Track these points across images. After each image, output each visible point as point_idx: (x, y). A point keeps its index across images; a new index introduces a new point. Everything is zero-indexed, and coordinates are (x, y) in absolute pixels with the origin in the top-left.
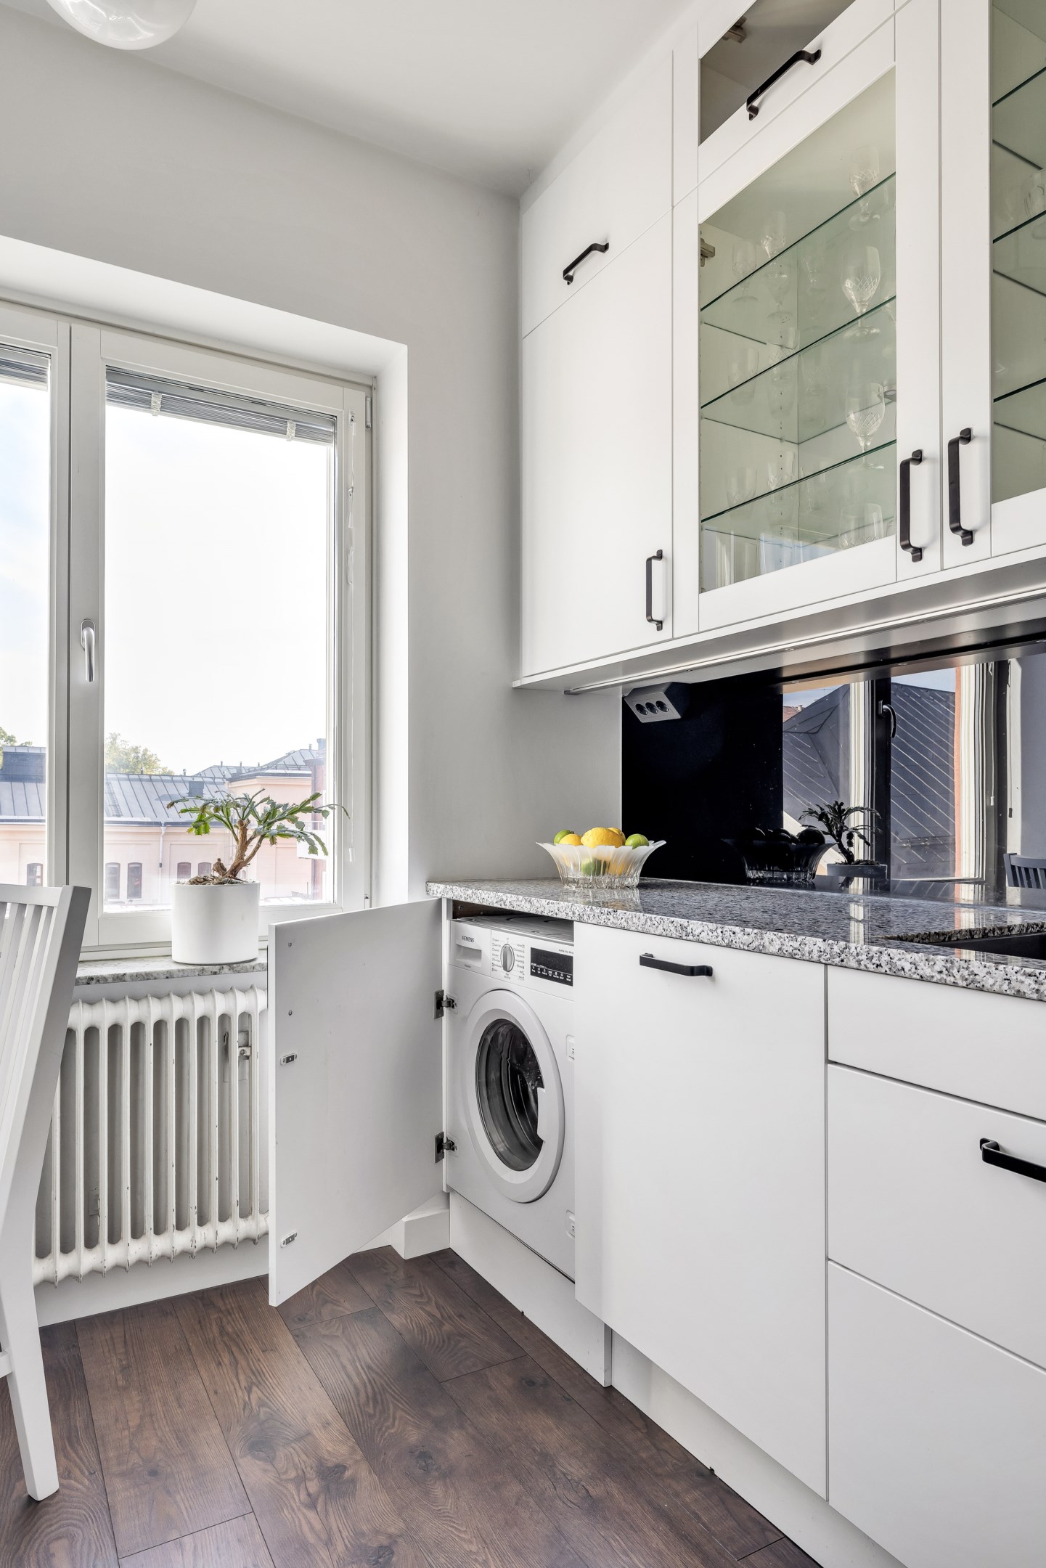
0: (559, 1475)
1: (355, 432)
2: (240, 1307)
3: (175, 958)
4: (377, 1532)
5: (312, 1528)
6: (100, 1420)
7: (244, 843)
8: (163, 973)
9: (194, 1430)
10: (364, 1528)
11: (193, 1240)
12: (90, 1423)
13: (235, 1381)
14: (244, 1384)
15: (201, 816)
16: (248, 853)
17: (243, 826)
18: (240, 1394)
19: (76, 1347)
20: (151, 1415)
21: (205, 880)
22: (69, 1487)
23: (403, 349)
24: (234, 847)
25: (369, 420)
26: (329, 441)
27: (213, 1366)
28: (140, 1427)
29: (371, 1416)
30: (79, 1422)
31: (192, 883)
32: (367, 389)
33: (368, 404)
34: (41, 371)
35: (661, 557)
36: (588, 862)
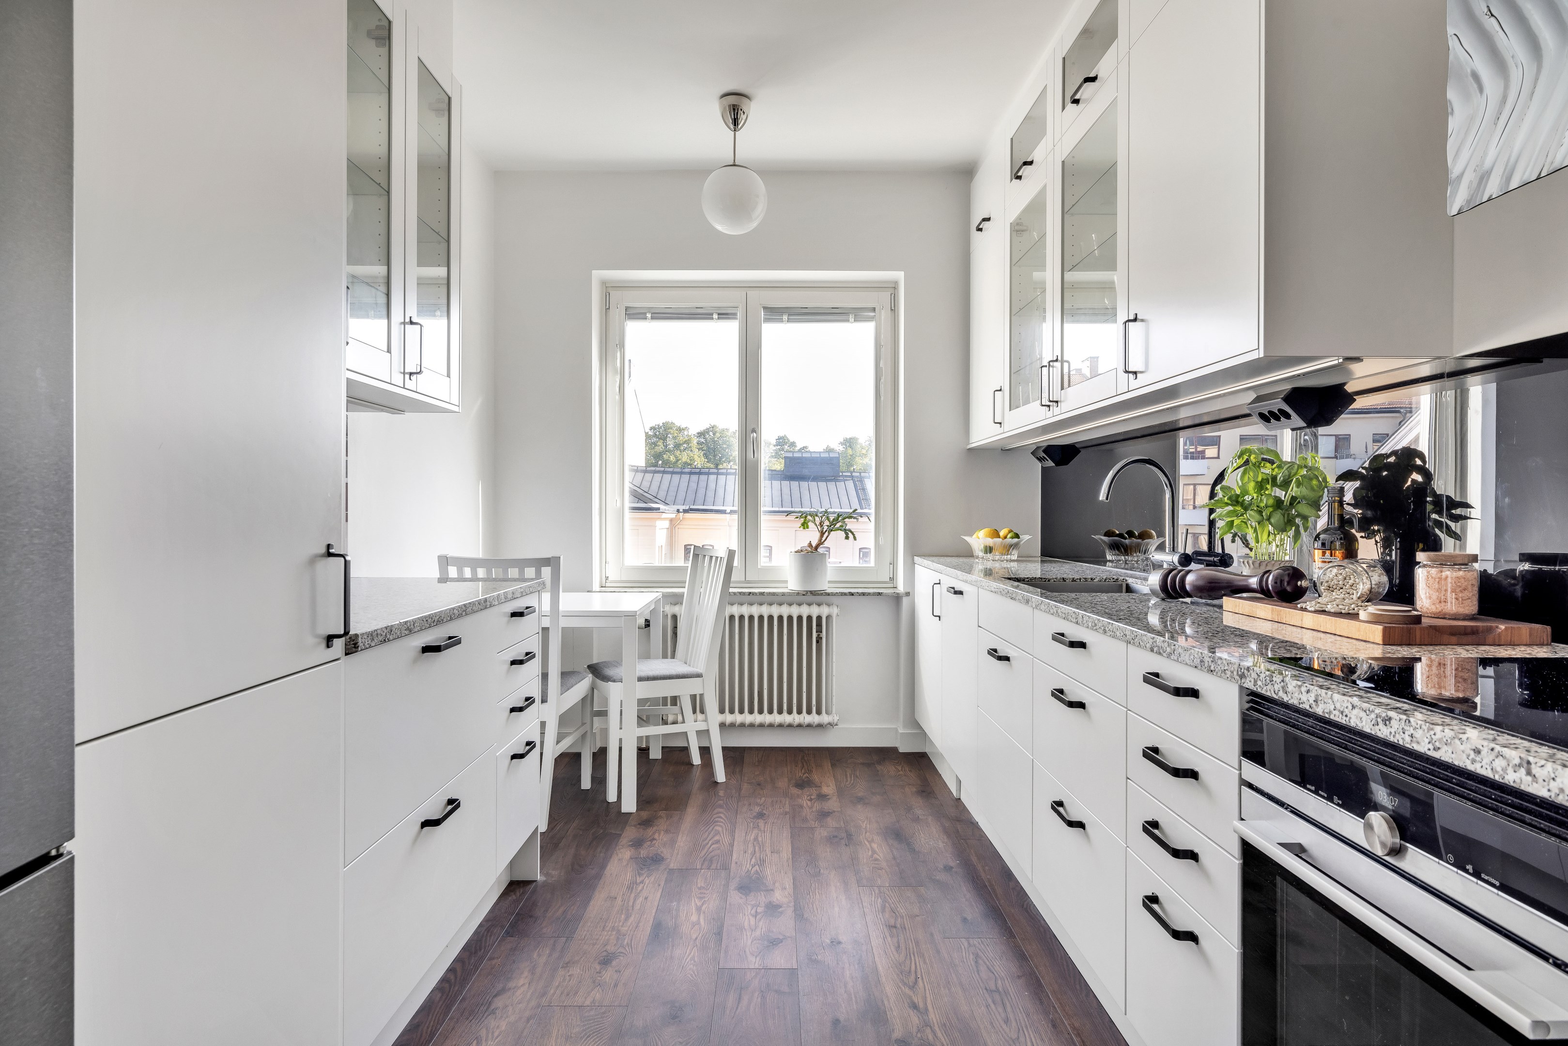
0: (911, 812)
1: (885, 315)
3: (789, 588)
4: (829, 809)
5: (807, 804)
6: (745, 770)
7: (822, 534)
8: (781, 593)
9: (778, 779)
10: (825, 808)
11: (794, 719)
12: (740, 771)
13: (800, 771)
15: (805, 520)
16: (824, 539)
17: (821, 524)
18: (800, 774)
21: (801, 550)
23: (903, 273)
24: (818, 535)
25: (893, 306)
26: (873, 321)
27: (794, 766)
29: (847, 788)
31: (796, 552)
32: (892, 291)
33: (892, 297)
34: (735, 314)
35: (1000, 390)
36: (982, 547)
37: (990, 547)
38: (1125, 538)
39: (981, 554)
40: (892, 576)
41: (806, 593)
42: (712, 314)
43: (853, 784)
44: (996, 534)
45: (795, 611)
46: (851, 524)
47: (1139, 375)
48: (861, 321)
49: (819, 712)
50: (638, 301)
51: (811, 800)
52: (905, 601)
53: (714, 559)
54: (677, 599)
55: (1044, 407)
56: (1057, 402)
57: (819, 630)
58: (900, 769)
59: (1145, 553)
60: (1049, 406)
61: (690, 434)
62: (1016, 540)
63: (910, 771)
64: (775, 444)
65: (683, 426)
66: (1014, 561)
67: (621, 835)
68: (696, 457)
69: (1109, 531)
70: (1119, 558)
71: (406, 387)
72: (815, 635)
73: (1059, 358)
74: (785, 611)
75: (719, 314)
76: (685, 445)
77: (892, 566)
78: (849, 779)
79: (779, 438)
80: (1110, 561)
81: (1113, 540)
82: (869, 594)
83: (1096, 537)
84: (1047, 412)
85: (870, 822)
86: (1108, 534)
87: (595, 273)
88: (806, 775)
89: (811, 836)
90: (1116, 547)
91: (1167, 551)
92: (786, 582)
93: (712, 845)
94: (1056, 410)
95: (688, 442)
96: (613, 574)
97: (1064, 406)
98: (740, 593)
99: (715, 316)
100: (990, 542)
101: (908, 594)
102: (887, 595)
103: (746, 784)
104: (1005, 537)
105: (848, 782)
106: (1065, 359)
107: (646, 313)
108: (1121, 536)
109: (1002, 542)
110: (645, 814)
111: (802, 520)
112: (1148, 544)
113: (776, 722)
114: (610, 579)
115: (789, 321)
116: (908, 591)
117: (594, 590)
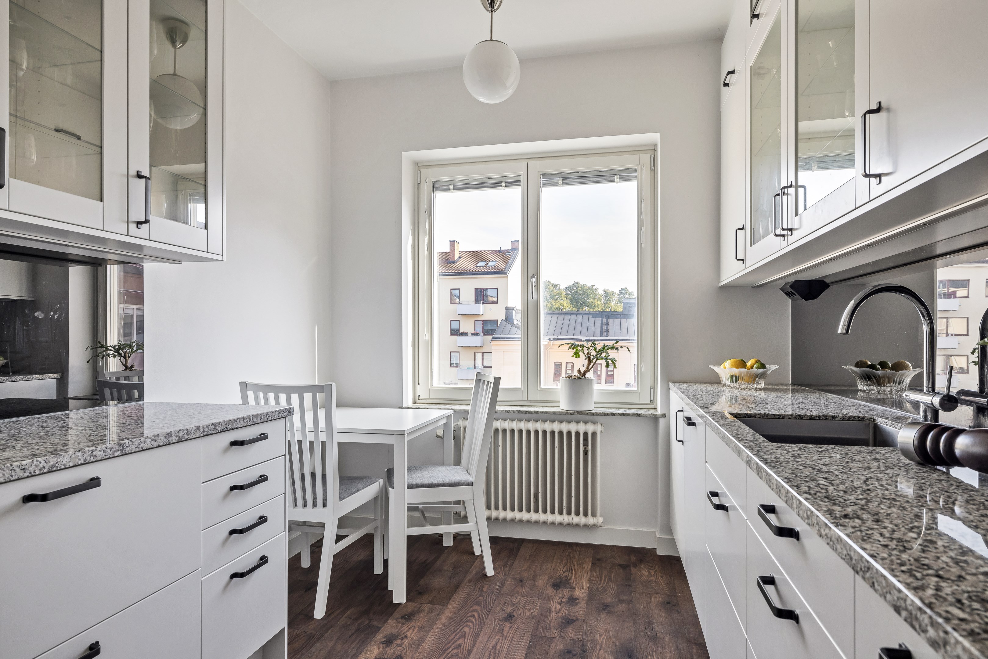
0: (651, 627)
1: (645, 173)
2: (580, 551)
3: (560, 408)
4: (574, 616)
5: (556, 608)
6: (515, 564)
7: (590, 362)
8: (552, 412)
9: (540, 576)
10: (571, 614)
11: (564, 519)
12: (512, 565)
13: (562, 568)
14: (564, 570)
15: (577, 351)
16: (591, 366)
18: (561, 572)
19: (521, 545)
20: (530, 568)
21: (571, 377)
22: (497, 576)
23: (659, 134)
24: (586, 363)
25: (652, 165)
26: (635, 180)
27: (558, 563)
28: (525, 570)
29: (598, 591)
30: (509, 563)
31: (566, 378)
32: (652, 152)
33: (652, 158)
34: (520, 182)
35: (743, 229)
36: (729, 376)
37: (736, 377)
38: (878, 369)
39: (728, 382)
40: (652, 399)
41: (574, 413)
42: (501, 183)
43: (604, 588)
44: (743, 364)
45: (565, 427)
46: (612, 354)
47: (883, 178)
48: (625, 180)
49: (586, 514)
50: (442, 176)
51: (560, 603)
52: (662, 421)
53: (486, 383)
54: (464, 415)
55: (779, 237)
56: (791, 230)
57: (586, 445)
58: (653, 574)
59: (899, 384)
60: (783, 236)
61: (561, 288)
62: (762, 370)
63: (662, 577)
64: (619, 293)
65: (557, 283)
66: (760, 389)
67: (380, 628)
68: (565, 304)
69: (861, 361)
70: (872, 387)
71: (129, 234)
72: (582, 448)
73: (794, 184)
74: (556, 427)
75: (506, 182)
76: (557, 296)
77: (652, 390)
78: (603, 581)
79: (622, 290)
80: (861, 390)
81: (863, 371)
82: (629, 415)
83: (848, 367)
84: (782, 242)
85: (607, 636)
86: (859, 364)
87: (406, 155)
88: (566, 573)
89: (547, 648)
90: (867, 378)
91: (925, 389)
92: (559, 402)
93: (453, 649)
94: (791, 239)
95: (559, 294)
96: (424, 394)
97: (798, 234)
98: (518, 411)
99: (503, 184)
100: (736, 371)
101: (664, 416)
102: (645, 416)
103: (510, 580)
104: (752, 367)
105: (601, 585)
106: (800, 183)
107: (449, 185)
108: (872, 367)
109: (747, 373)
110: (412, 606)
111: (575, 351)
112: (902, 375)
113: (549, 520)
114: (421, 397)
115: (563, 184)
116: (664, 413)
117: (404, 406)
